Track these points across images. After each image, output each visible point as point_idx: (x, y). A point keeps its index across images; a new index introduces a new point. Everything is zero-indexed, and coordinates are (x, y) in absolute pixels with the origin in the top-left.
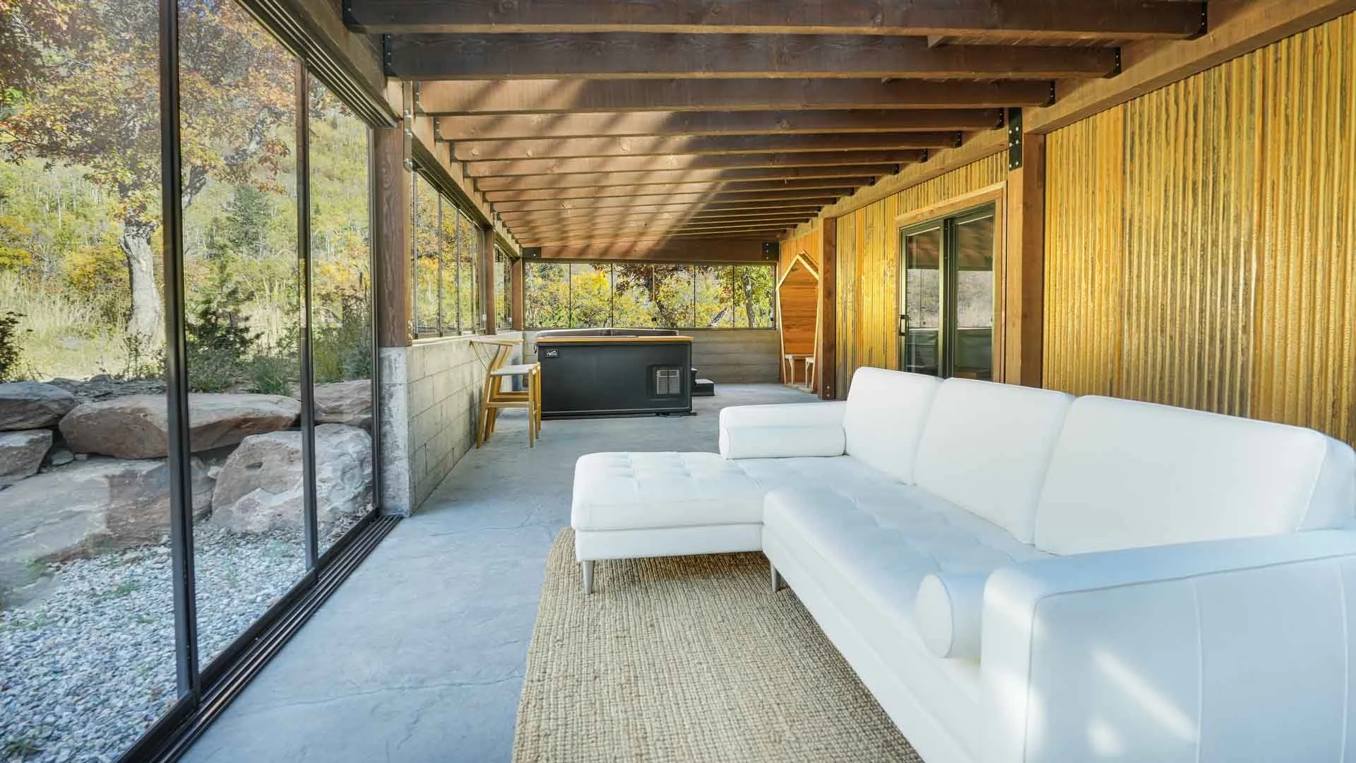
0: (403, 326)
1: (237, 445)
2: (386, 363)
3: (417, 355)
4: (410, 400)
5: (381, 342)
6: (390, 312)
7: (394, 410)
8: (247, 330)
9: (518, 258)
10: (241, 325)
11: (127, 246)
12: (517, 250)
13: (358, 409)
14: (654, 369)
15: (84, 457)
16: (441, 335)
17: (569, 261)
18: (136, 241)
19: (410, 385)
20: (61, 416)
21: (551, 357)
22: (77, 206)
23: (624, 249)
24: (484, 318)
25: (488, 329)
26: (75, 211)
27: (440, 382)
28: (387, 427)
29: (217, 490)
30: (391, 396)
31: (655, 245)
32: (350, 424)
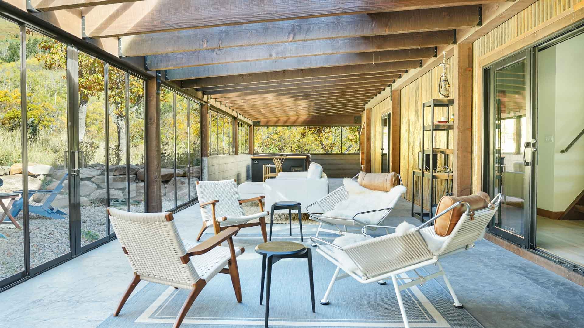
0: (207, 152)
1: (170, 180)
2: (203, 161)
3: (210, 159)
4: (208, 170)
5: (202, 156)
6: (204, 149)
7: (205, 172)
8: (165, 153)
9: (251, 125)
10: (164, 152)
11: (119, 124)
12: (250, 122)
13: (196, 173)
14: (292, 168)
15: (140, 181)
16: (218, 155)
17: (272, 126)
18: (121, 122)
19: (208, 166)
20: (137, 172)
21: (256, 163)
22: (62, 93)
23: (293, 121)
24: (234, 149)
25: (235, 154)
26: (61, 95)
27: (217, 167)
28: (203, 177)
29: (167, 190)
30: (204, 169)
31: (307, 119)
32: (195, 177)
